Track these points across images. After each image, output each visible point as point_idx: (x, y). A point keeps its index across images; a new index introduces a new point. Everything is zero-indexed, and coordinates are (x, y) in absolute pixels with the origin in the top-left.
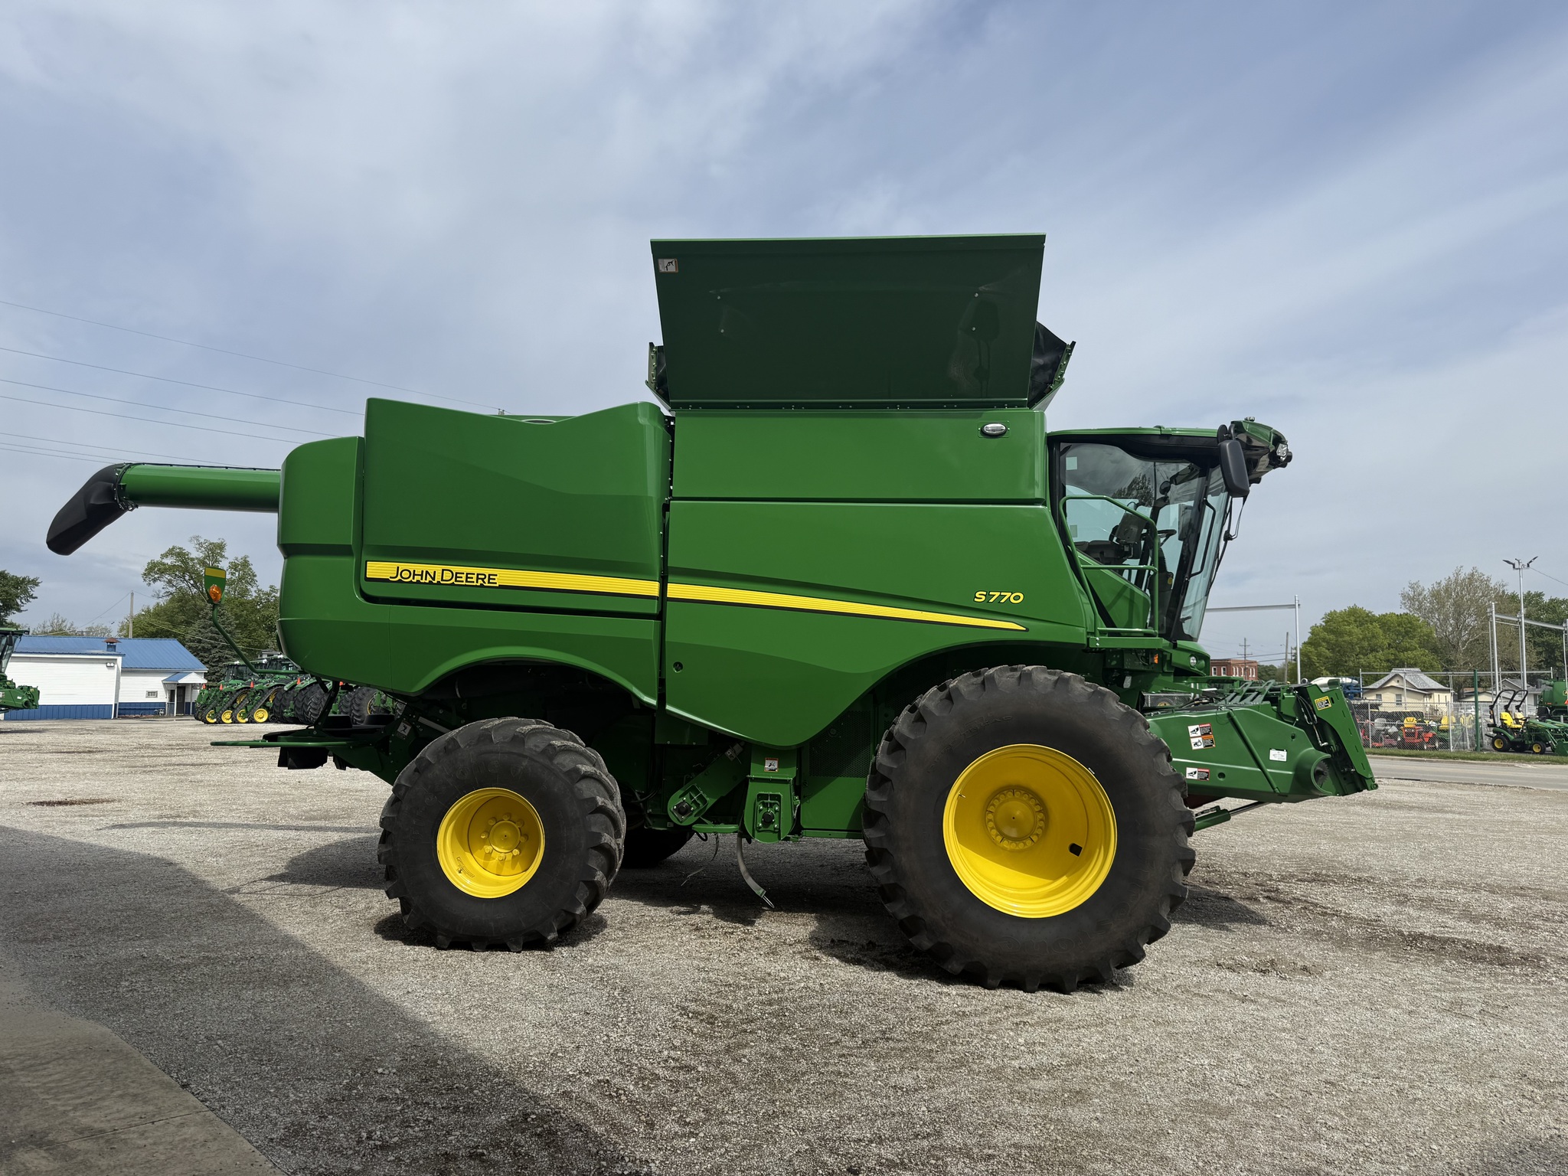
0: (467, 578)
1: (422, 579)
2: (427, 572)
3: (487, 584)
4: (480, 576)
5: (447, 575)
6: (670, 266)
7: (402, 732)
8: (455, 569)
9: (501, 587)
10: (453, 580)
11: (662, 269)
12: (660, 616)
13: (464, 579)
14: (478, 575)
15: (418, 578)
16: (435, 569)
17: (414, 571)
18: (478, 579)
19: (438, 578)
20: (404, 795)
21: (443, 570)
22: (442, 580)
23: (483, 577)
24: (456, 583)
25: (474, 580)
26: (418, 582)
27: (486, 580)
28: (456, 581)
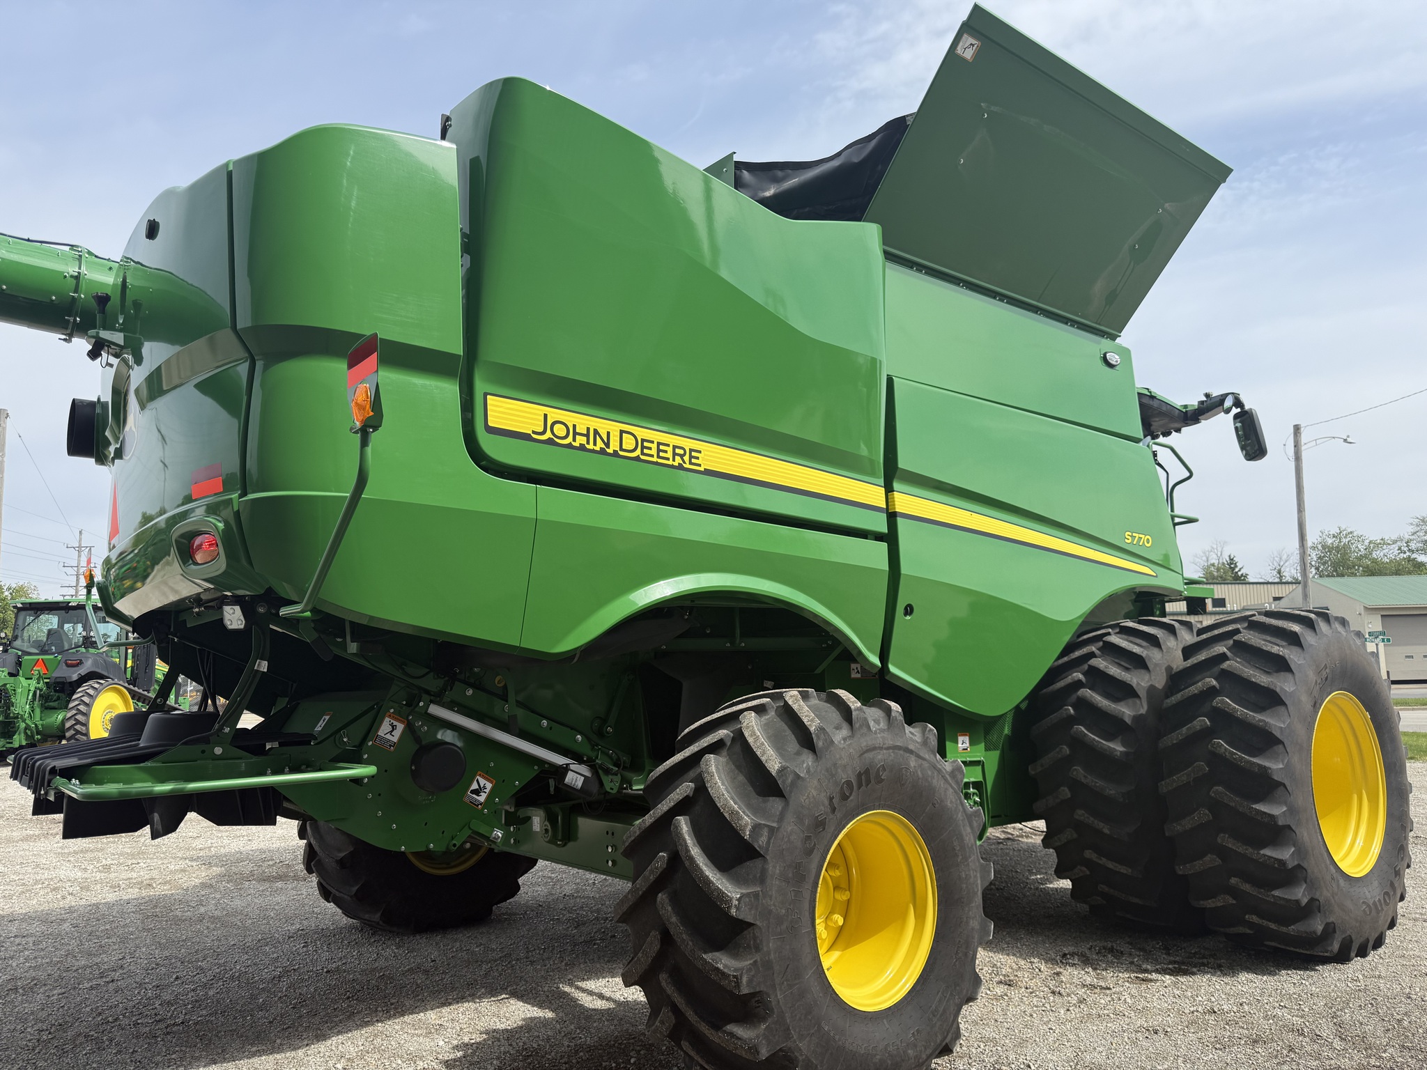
0: (659, 451)
1: (588, 443)
2: (596, 432)
3: (687, 466)
4: (678, 451)
5: (629, 443)
6: (968, 50)
7: (388, 736)
8: (642, 433)
9: (708, 472)
10: (638, 452)
11: (959, 50)
12: (890, 538)
13: (654, 452)
14: (675, 447)
15: (581, 440)
16: (608, 426)
17: (574, 426)
18: (675, 454)
19: (615, 445)
20: (768, 843)
21: (622, 432)
22: (621, 449)
23: (681, 452)
24: (643, 457)
25: (670, 455)
26: (582, 447)
27: (686, 458)
28: (643, 454)
